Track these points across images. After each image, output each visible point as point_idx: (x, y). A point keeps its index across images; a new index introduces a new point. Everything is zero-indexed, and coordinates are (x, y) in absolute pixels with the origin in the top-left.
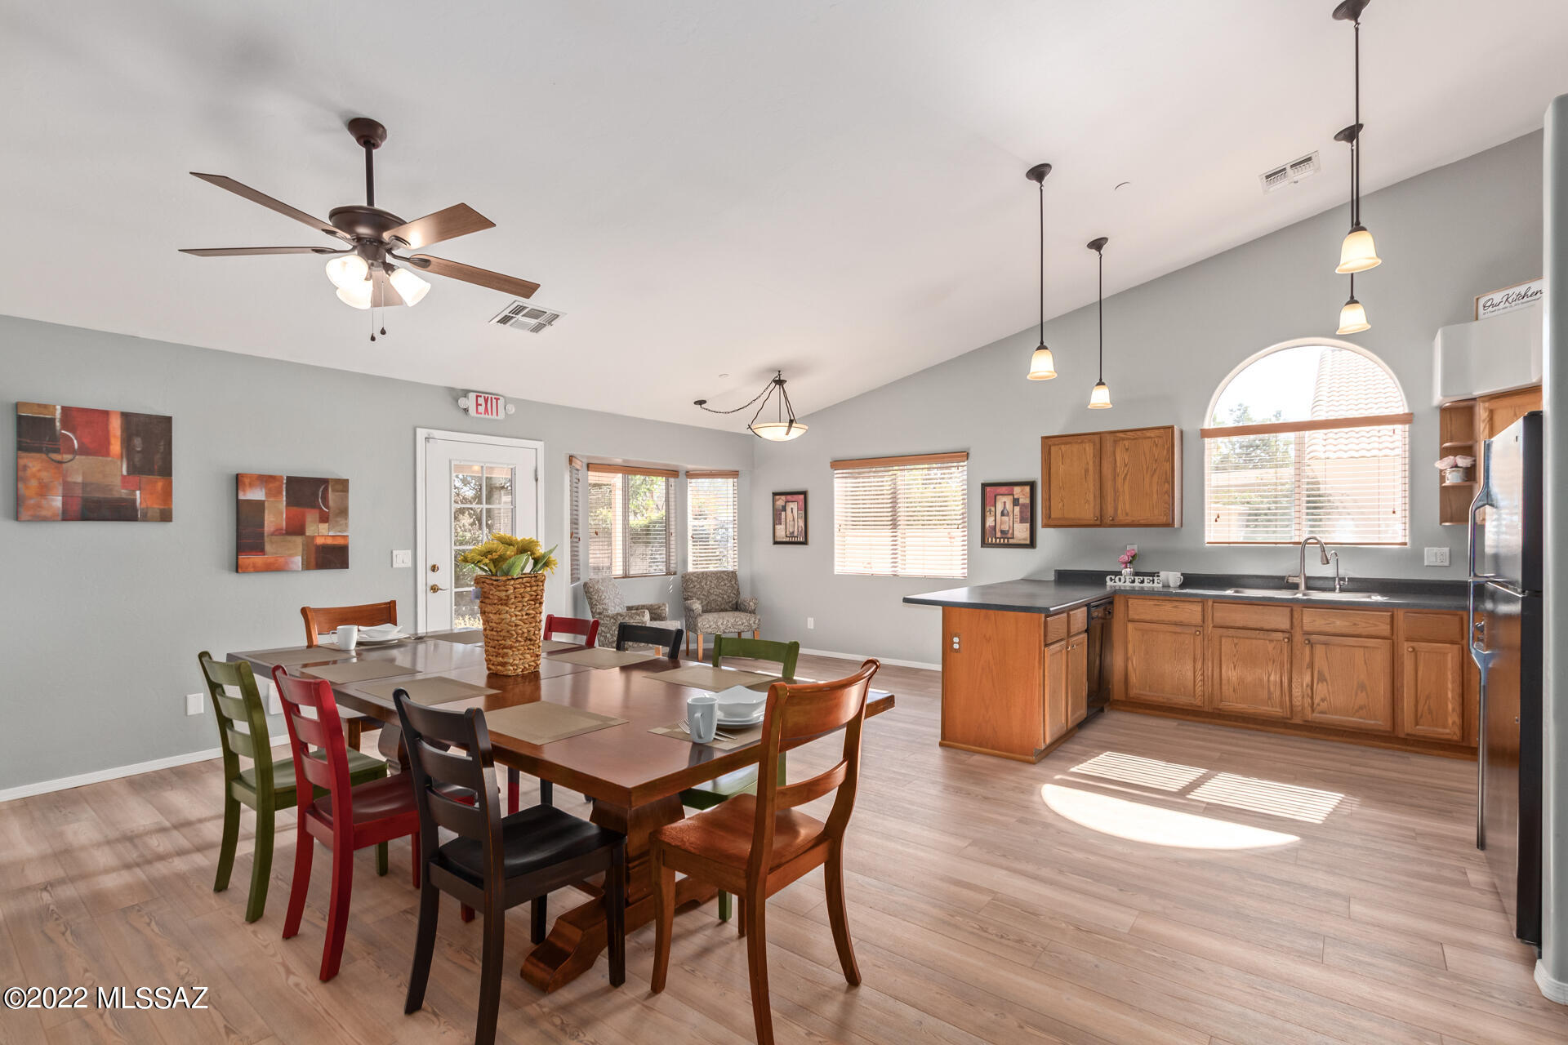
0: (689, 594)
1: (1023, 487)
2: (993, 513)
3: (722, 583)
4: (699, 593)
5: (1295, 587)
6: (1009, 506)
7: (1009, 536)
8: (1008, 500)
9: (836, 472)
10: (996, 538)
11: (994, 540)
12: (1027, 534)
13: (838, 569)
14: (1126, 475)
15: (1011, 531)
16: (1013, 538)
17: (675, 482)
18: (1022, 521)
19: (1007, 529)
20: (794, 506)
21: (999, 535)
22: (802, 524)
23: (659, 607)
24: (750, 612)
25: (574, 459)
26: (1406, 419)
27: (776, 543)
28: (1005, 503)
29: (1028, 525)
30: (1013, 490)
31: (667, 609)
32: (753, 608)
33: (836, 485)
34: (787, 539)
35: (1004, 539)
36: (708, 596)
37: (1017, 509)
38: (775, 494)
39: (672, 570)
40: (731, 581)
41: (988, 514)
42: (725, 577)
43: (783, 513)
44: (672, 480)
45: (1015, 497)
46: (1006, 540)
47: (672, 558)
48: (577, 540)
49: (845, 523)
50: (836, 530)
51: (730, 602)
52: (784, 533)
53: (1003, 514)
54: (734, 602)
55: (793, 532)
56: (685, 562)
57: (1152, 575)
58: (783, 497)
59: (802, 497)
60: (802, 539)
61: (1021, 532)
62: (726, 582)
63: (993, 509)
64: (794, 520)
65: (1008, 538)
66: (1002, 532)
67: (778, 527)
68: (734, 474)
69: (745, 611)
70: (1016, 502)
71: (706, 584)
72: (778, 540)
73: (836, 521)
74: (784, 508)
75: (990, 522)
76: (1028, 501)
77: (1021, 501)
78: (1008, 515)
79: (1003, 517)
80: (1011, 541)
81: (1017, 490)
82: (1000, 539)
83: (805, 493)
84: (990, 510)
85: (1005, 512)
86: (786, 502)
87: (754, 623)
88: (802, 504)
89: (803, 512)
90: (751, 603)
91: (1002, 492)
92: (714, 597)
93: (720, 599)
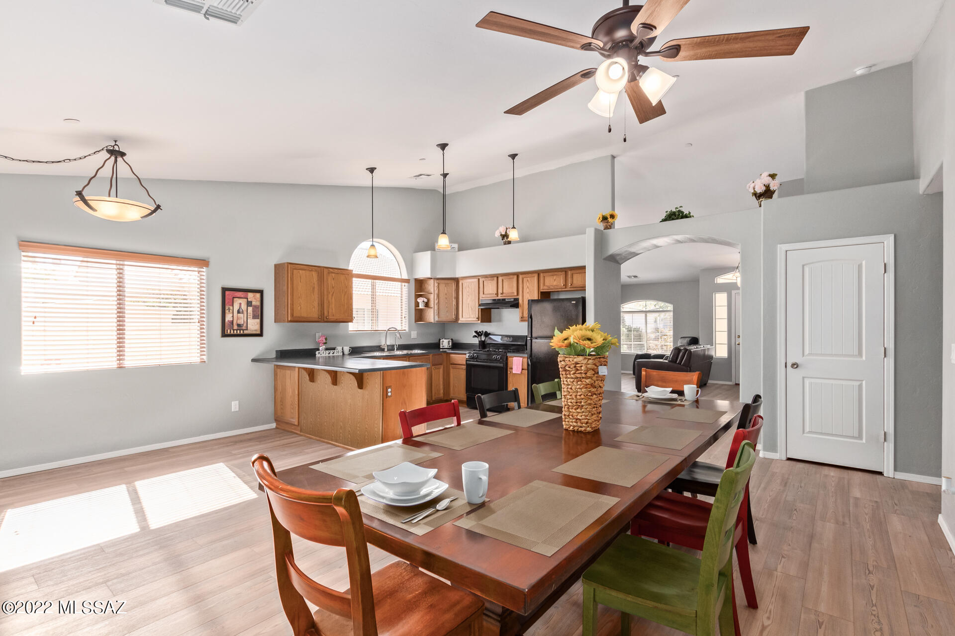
1: (255, 294)
2: (231, 311)
5: (383, 350)
6: (244, 307)
7: (244, 328)
8: (243, 302)
9: (24, 254)
10: (234, 330)
11: (232, 331)
12: (258, 327)
14: (333, 293)
15: (245, 325)
16: (247, 330)
18: (254, 317)
19: (242, 323)
21: (235, 327)
26: (407, 281)
28: (240, 304)
29: (258, 321)
30: (247, 295)
35: (240, 330)
37: (250, 309)
41: (227, 311)
45: (249, 300)
46: (242, 331)
50: (25, 323)
53: (239, 312)
57: (334, 349)
61: (253, 325)
63: (231, 308)
65: (243, 330)
66: (239, 325)
70: (249, 304)
73: (23, 313)
75: (228, 318)
76: (258, 303)
77: (254, 303)
78: (243, 313)
79: (239, 314)
80: (246, 332)
81: (250, 295)
82: (237, 330)
84: (229, 309)
85: (241, 310)
91: (238, 296)
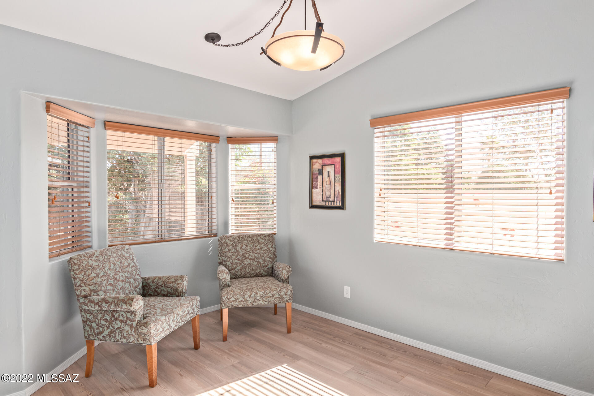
0: (224, 258)
3: (258, 247)
4: (234, 257)
9: (376, 131)
13: (378, 237)
17: (216, 147)
20: (330, 169)
22: (338, 188)
23: (176, 281)
24: (283, 281)
25: (52, 105)
27: (312, 207)
31: (185, 283)
32: (286, 276)
33: (376, 145)
34: (323, 204)
36: (242, 261)
38: (312, 158)
39: (214, 232)
40: (267, 244)
42: (261, 241)
43: (320, 177)
44: (213, 145)
47: (214, 220)
48: (87, 204)
49: (386, 187)
50: (376, 195)
51: (265, 266)
52: (320, 198)
54: (270, 266)
55: (330, 197)
56: (226, 225)
58: (320, 161)
59: (338, 159)
60: (338, 204)
62: (263, 245)
64: (330, 184)
67: (314, 191)
68: (274, 139)
69: (277, 278)
71: (241, 248)
72: (315, 204)
73: (376, 186)
74: (321, 172)
83: (342, 156)
86: (322, 166)
87: (286, 294)
88: (339, 166)
89: (340, 176)
90: (284, 272)
92: (249, 261)
93: (255, 263)
